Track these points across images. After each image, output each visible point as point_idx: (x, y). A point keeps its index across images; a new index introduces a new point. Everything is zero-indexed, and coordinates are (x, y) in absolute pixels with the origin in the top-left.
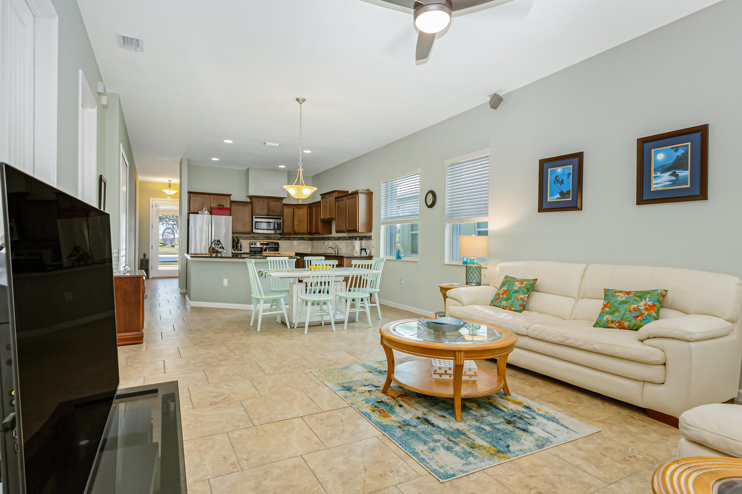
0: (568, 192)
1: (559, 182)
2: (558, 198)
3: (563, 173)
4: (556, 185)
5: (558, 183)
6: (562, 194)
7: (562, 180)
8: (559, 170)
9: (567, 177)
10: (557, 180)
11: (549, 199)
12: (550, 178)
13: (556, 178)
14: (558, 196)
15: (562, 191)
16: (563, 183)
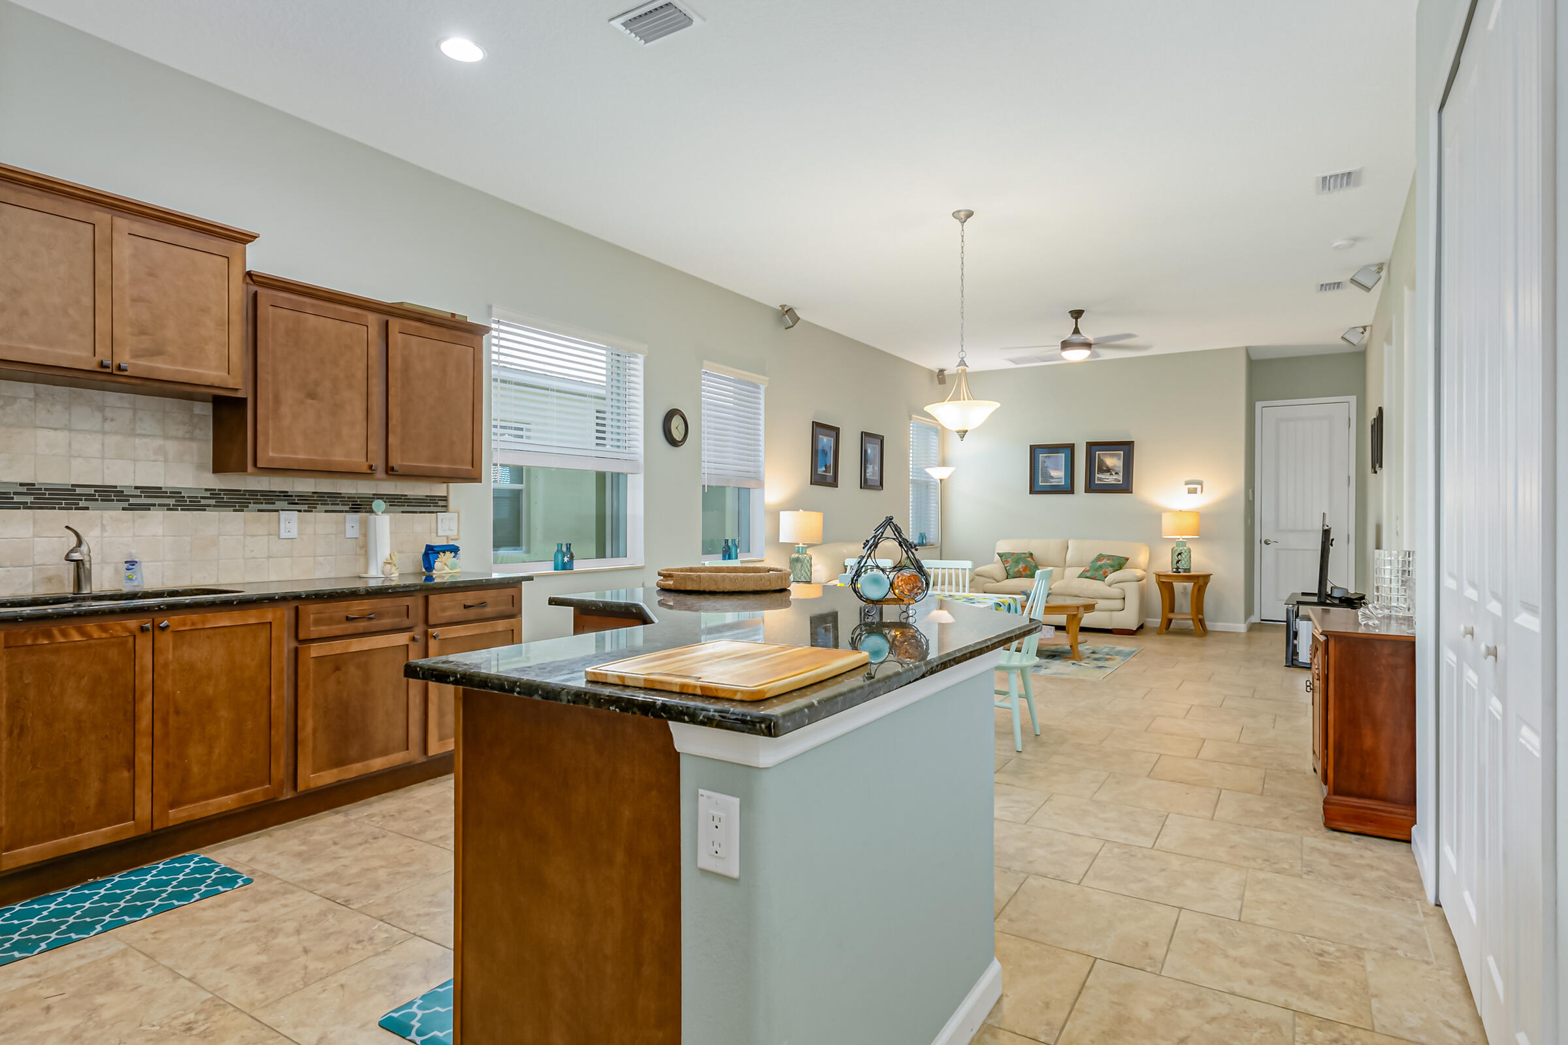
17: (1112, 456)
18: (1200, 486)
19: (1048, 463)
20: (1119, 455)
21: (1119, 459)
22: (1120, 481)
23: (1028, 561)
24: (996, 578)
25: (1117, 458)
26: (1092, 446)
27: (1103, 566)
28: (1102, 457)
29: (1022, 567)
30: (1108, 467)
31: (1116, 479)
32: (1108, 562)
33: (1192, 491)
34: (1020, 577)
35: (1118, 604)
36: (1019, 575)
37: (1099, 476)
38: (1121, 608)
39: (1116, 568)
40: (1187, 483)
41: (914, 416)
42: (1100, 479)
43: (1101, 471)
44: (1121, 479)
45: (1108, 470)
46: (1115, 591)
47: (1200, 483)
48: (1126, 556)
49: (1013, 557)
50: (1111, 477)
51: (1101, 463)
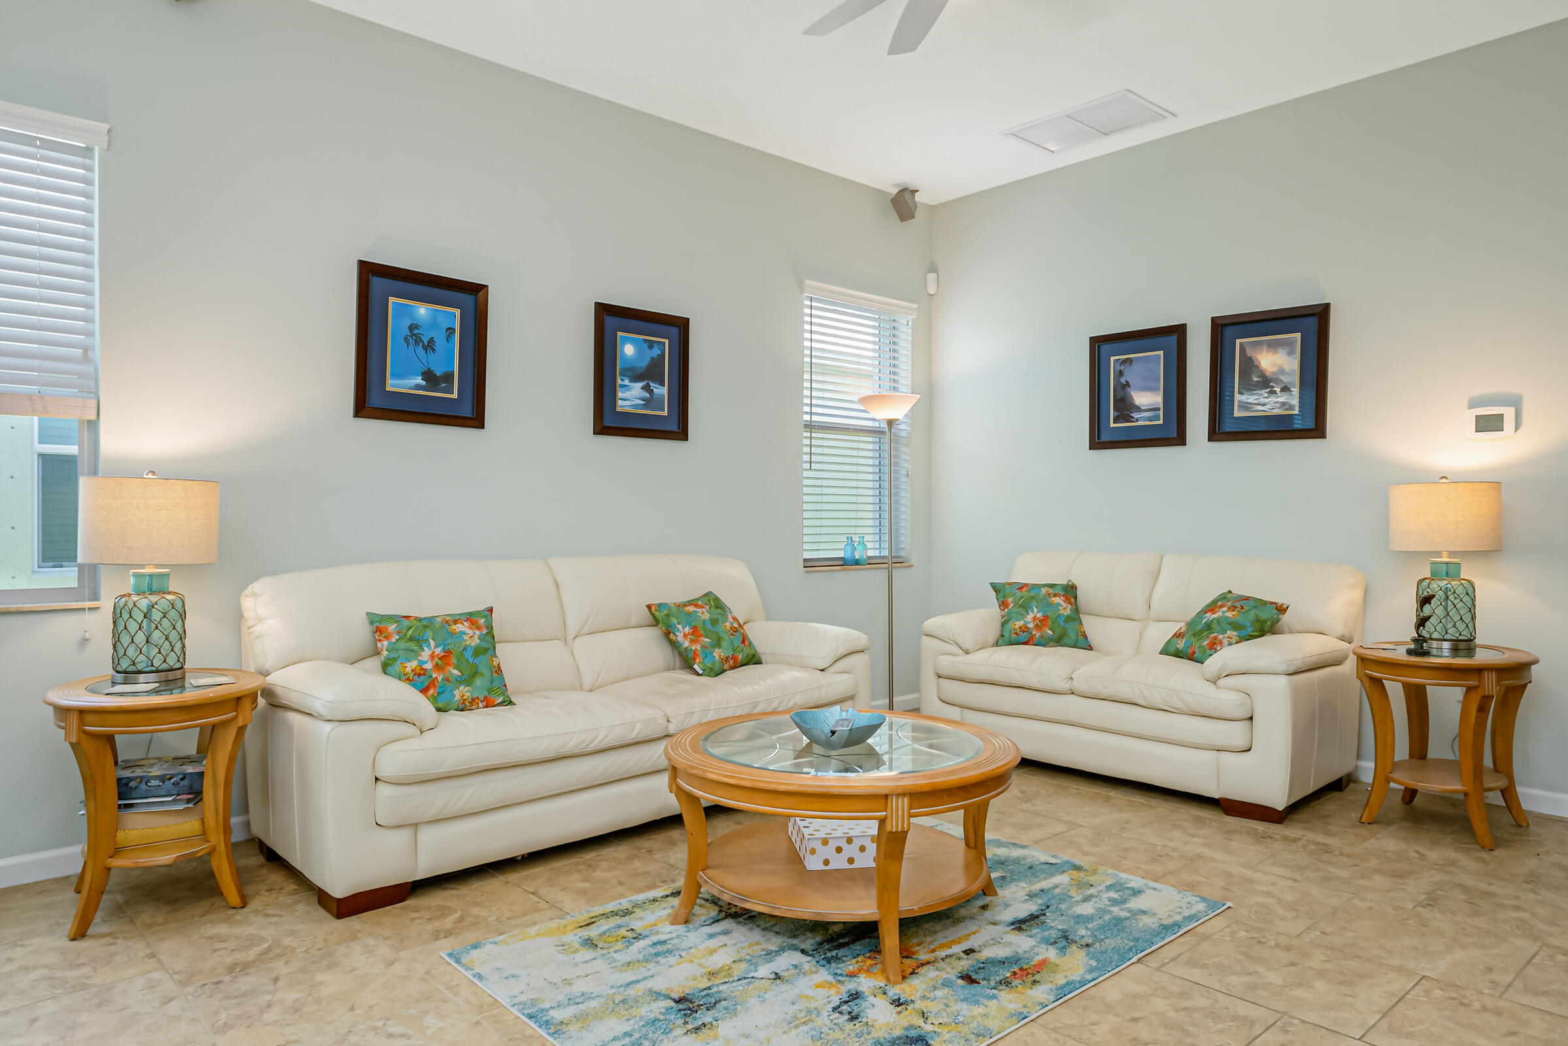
0: (448, 377)
1: (421, 344)
2: (418, 387)
3: (434, 324)
4: (411, 347)
5: (417, 343)
6: (430, 377)
7: (432, 341)
8: (423, 311)
9: (446, 336)
10: (415, 335)
11: (392, 385)
12: (395, 327)
13: (411, 328)
14: (419, 381)
15: (429, 369)
16: (433, 350)
17: (1273, 346)
18: (1512, 410)
19: (1130, 375)
20: (1289, 344)
21: (1291, 353)
22: (1291, 407)
23: (1051, 604)
24: (960, 641)
25: (1286, 351)
26: (1223, 329)
27: (1214, 626)
28: (1249, 352)
29: (1034, 619)
30: (1263, 375)
31: (1283, 404)
32: (1229, 614)
33: (1488, 424)
34: (1026, 643)
35: (1235, 734)
36: (1024, 637)
37: (1244, 398)
38: (1245, 746)
39: (1249, 630)
40: (1473, 404)
41: (807, 282)
42: (1245, 406)
43: (1247, 387)
44: (1295, 402)
45: (1266, 383)
46: (1225, 698)
47: (1516, 402)
48: (1279, 601)
49: (1019, 594)
50: (1273, 399)
51: (1249, 365)
